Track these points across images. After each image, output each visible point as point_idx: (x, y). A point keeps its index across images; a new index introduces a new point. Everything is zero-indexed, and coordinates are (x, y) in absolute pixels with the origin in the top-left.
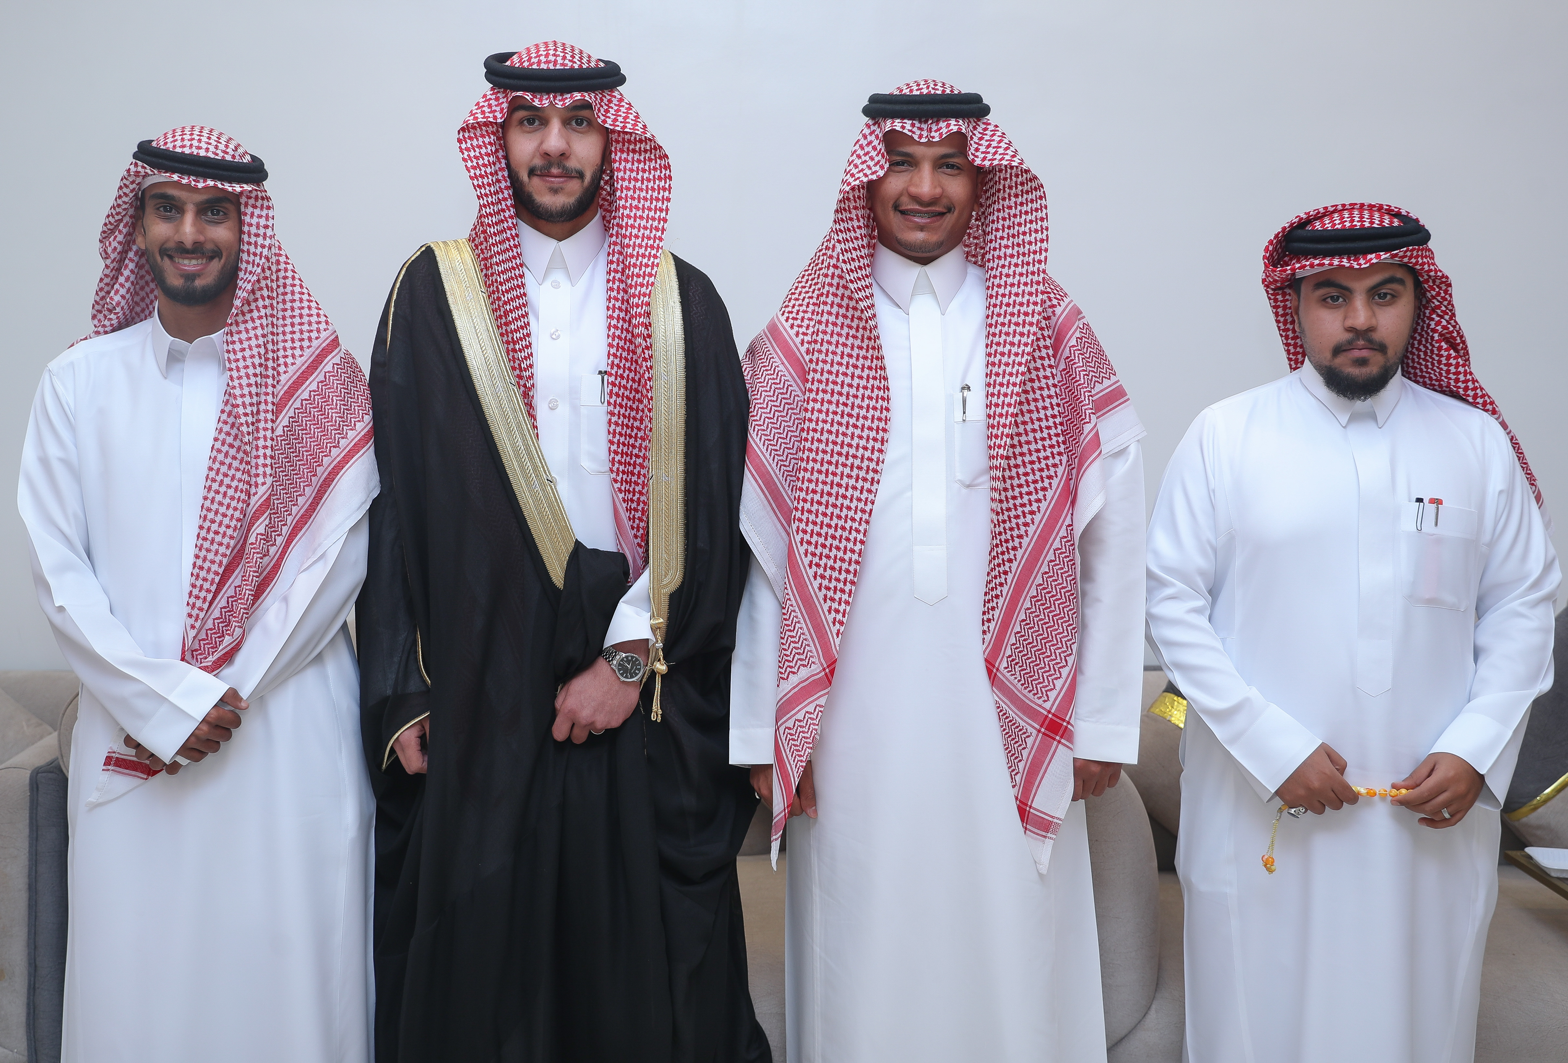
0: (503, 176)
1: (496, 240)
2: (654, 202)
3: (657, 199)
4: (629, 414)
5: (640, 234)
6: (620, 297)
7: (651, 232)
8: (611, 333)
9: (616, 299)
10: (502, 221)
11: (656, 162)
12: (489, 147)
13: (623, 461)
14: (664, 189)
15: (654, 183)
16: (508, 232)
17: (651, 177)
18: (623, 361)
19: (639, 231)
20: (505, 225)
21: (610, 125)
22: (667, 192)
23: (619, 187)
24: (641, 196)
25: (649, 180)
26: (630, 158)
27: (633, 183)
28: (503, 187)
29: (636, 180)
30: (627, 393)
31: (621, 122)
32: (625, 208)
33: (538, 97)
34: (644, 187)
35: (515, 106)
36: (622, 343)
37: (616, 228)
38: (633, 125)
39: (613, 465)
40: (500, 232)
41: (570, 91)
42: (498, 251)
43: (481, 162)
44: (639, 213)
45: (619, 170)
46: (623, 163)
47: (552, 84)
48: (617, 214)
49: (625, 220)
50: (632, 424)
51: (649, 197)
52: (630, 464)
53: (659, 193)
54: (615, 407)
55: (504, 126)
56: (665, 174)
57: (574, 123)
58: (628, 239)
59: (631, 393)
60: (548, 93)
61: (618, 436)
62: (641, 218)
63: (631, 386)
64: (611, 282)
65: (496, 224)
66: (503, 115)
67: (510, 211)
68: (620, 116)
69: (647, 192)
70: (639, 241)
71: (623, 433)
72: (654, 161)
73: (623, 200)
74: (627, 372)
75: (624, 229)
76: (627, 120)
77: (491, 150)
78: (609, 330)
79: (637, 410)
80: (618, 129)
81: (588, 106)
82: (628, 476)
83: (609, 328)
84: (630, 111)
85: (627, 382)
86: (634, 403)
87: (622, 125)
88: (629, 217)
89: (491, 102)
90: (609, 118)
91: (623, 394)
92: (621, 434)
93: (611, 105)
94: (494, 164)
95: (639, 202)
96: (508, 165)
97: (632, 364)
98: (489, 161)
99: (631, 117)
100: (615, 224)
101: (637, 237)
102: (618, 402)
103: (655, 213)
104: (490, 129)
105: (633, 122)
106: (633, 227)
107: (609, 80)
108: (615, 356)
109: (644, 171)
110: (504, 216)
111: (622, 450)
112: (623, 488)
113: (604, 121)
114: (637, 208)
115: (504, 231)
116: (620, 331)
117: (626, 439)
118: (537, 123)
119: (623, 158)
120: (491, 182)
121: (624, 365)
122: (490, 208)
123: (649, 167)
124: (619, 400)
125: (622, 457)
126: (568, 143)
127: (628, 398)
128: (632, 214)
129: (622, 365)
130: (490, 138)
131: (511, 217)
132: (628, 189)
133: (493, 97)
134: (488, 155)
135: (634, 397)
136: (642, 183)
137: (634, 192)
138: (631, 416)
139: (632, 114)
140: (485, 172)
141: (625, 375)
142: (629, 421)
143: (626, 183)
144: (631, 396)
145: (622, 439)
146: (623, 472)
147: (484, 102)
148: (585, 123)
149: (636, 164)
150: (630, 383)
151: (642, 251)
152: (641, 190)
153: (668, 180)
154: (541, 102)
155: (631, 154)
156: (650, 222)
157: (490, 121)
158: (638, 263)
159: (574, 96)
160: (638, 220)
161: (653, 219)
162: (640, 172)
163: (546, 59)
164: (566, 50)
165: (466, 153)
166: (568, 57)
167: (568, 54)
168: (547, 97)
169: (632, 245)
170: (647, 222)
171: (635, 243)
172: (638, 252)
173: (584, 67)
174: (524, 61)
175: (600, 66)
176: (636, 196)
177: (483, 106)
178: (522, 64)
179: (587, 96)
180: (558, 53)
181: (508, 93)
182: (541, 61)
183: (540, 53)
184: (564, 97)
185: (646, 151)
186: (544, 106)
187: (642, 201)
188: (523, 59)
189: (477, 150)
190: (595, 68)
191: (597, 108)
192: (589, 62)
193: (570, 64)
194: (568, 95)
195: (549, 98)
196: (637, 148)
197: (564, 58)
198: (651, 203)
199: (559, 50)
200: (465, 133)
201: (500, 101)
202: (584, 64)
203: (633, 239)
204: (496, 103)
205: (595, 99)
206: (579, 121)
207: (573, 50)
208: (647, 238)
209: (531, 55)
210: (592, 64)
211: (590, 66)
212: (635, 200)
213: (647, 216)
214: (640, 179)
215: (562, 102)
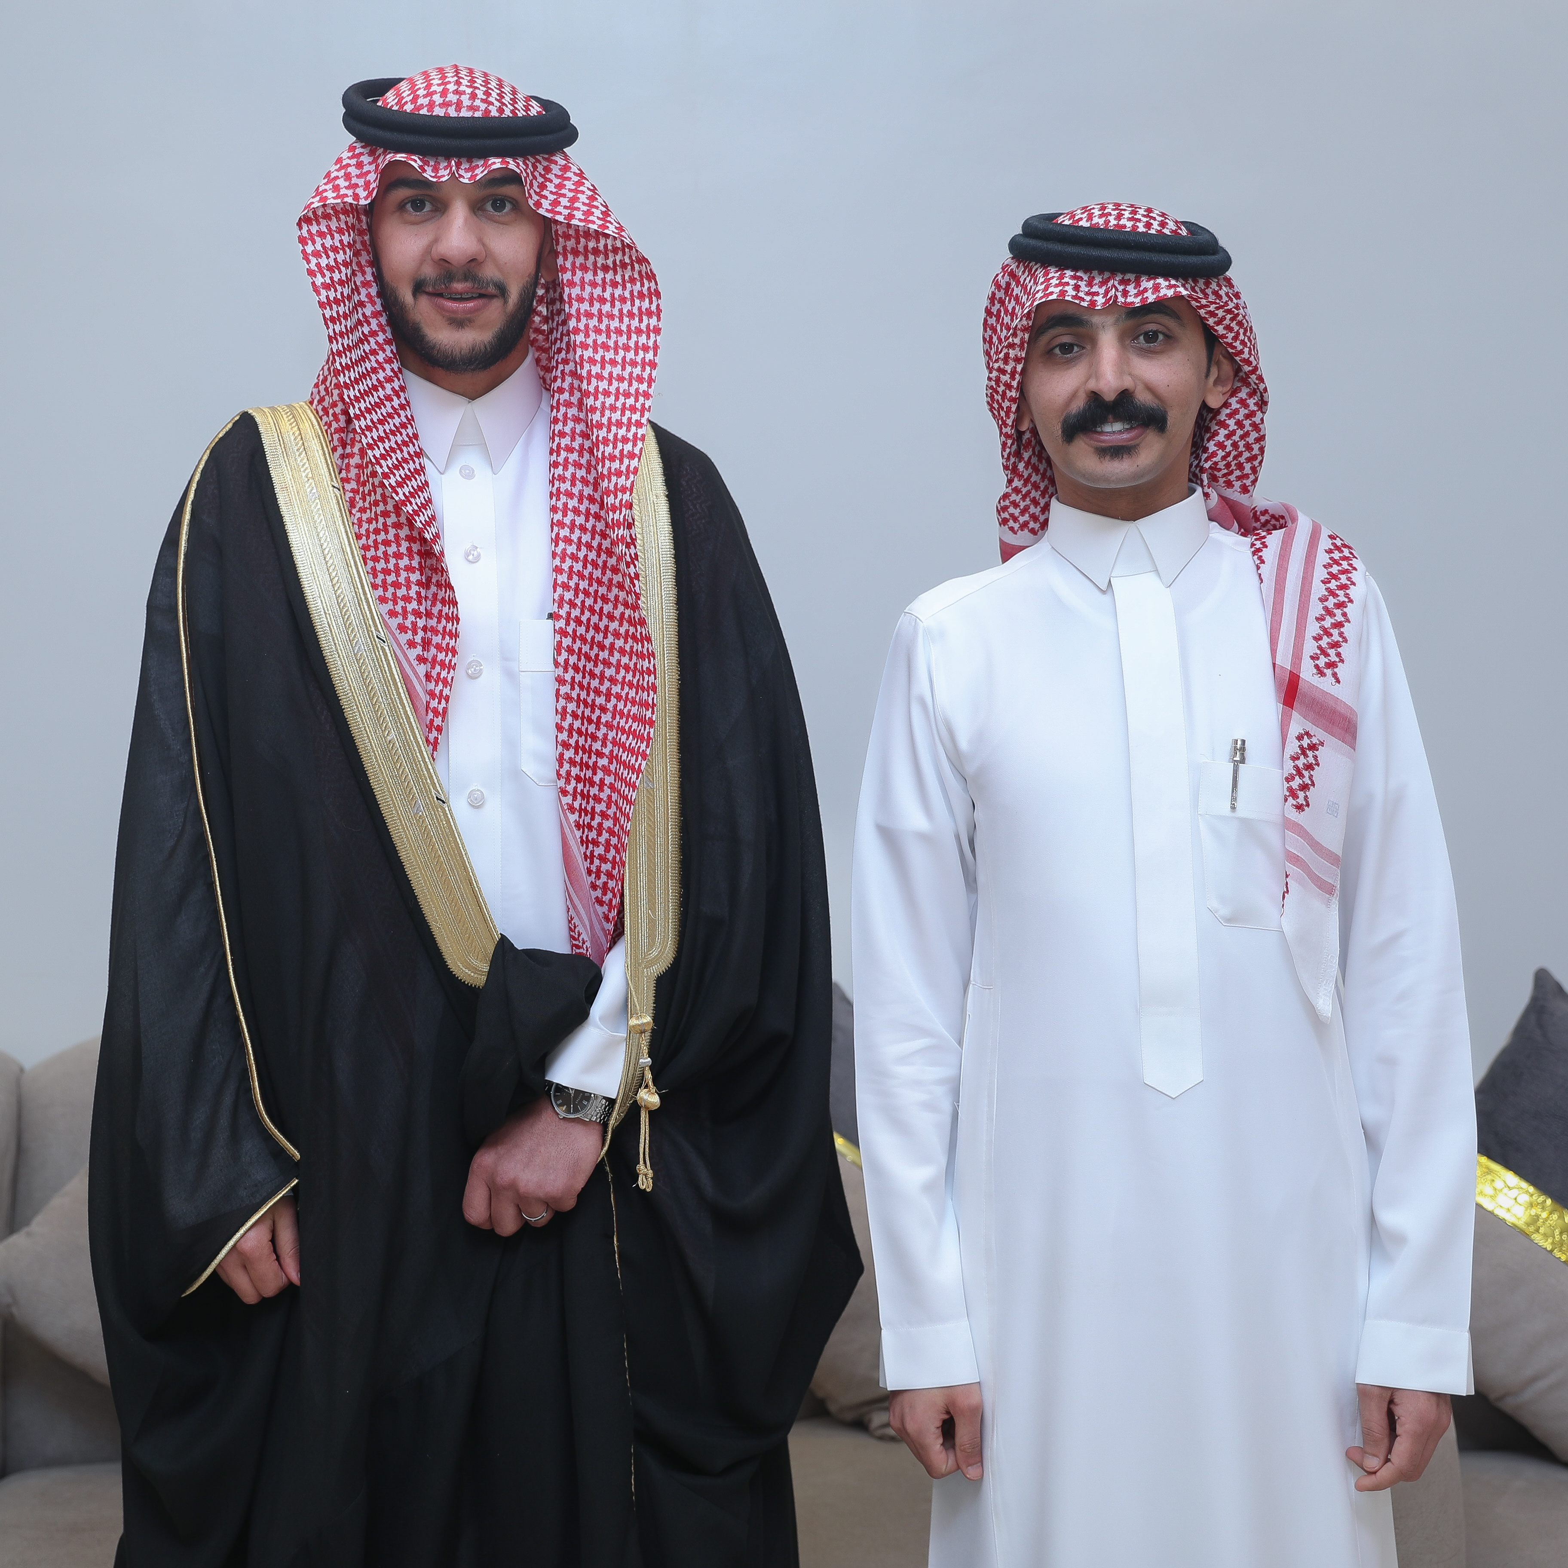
0: (370, 296)
2: (634, 337)
3: (639, 331)
4: (589, 684)
6: (575, 491)
8: (559, 550)
9: (570, 495)
10: (374, 370)
11: (633, 269)
12: (347, 250)
13: (578, 759)
14: (649, 314)
15: (633, 305)
17: (627, 294)
18: (581, 596)
19: (610, 384)
20: (381, 375)
21: (549, 211)
22: (655, 318)
23: (573, 312)
24: (612, 328)
25: (623, 300)
26: (589, 264)
27: (597, 305)
29: (603, 301)
30: (586, 648)
31: (566, 207)
32: (585, 346)
33: (432, 163)
34: (616, 312)
35: (391, 178)
36: (578, 567)
37: (569, 379)
38: (585, 213)
39: (561, 765)
41: (485, 154)
43: (336, 276)
44: (609, 355)
45: (571, 284)
46: (579, 274)
47: (454, 142)
48: (570, 356)
49: (587, 366)
50: (593, 701)
51: (624, 328)
52: (588, 767)
53: (641, 321)
54: (566, 670)
55: (372, 211)
57: (489, 207)
59: (591, 648)
60: (448, 158)
61: (569, 719)
62: (614, 362)
63: (593, 638)
64: (561, 468)
66: (370, 193)
67: (384, 351)
68: (564, 195)
69: (621, 321)
70: (610, 400)
71: (580, 713)
72: (629, 267)
73: (581, 335)
74: (587, 614)
76: (576, 205)
78: (557, 545)
79: (602, 677)
81: (514, 179)
82: (585, 786)
83: (556, 541)
85: (587, 631)
86: (596, 665)
87: (566, 212)
88: (592, 361)
89: (350, 170)
90: (547, 198)
91: (580, 649)
92: (575, 715)
95: (609, 337)
96: (379, 277)
97: (595, 602)
99: (583, 198)
100: (567, 371)
101: (607, 394)
102: (571, 662)
103: (636, 354)
104: (351, 220)
105: (586, 209)
106: (599, 377)
107: (549, 136)
108: (566, 587)
109: (614, 284)
110: (377, 361)
111: (577, 742)
112: (576, 805)
113: (539, 205)
114: (605, 347)
116: (574, 546)
117: (583, 724)
118: (428, 207)
119: (578, 265)
121: (583, 602)
123: (623, 276)
124: (573, 659)
125: (576, 753)
126: (480, 241)
127: (588, 658)
129: (578, 602)
130: (349, 234)
132: (589, 315)
133: (354, 161)
135: (597, 655)
136: (613, 305)
137: (600, 321)
138: (592, 686)
139: (583, 192)
141: (584, 619)
142: (588, 695)
143: (585, 306)
144: (593, 654)
145: (577, 724)
146: (578, 779)
147: (337, 170)
148: (508, 206)
149: (600, 274)
150: (592, 632)
151: (616, 416)
152: (611, 317)
153: (654, 298)
154: (437, 172)
155: (591, 258)
156: (629, 369)
157: (351, 204)
158: (611, 437)
159: (490, 162)
160: (608, 367)
161: (634, 364)
162: (608, 287)
163: (442, 99)
164: (475, 82)
165: (314, 261)
166: (480, 94)
167: (479, 89)
168: (446, 164)
169: (599, 407)
170: (623, 369)
171: (603, 403)
172: (610, 418)
173: (507, 112)
174: (406, 103)
175: (533, 112)
176: (603, 327)
177: (337, 178)
178: (402, 106)
179: (511, 162)
180: (462, 88)
181: (380, 154)
182: (435, 102)
183: (433, 89)
184: (474, 164)
185: (615, 250)
186: (441, 180)
187: (613, 336)
188: (403, 98)
189: (331, 254)
190: (524, 113)
191: (528, 182)
192: (514, 101)
193: (483, 106)
194: (481, 162)
195: (449, 166)
196: (601, 246)
197: (473, 96)
198: (629, 338)
199: (465, 82)
200: (312, 224)
201: (366, 169)
202: (507, 106)
203: (601, 397)
204: (358, 172)
205: (525, 167)
206: (499, 203)
207: (486, 82)
208: (623, 395)
209: (417, 93)
210: (520, 105)
211: (516, 108)
212: (600, 334)
213: (622, 359)
214: (609, 299)
215: (470, 174)
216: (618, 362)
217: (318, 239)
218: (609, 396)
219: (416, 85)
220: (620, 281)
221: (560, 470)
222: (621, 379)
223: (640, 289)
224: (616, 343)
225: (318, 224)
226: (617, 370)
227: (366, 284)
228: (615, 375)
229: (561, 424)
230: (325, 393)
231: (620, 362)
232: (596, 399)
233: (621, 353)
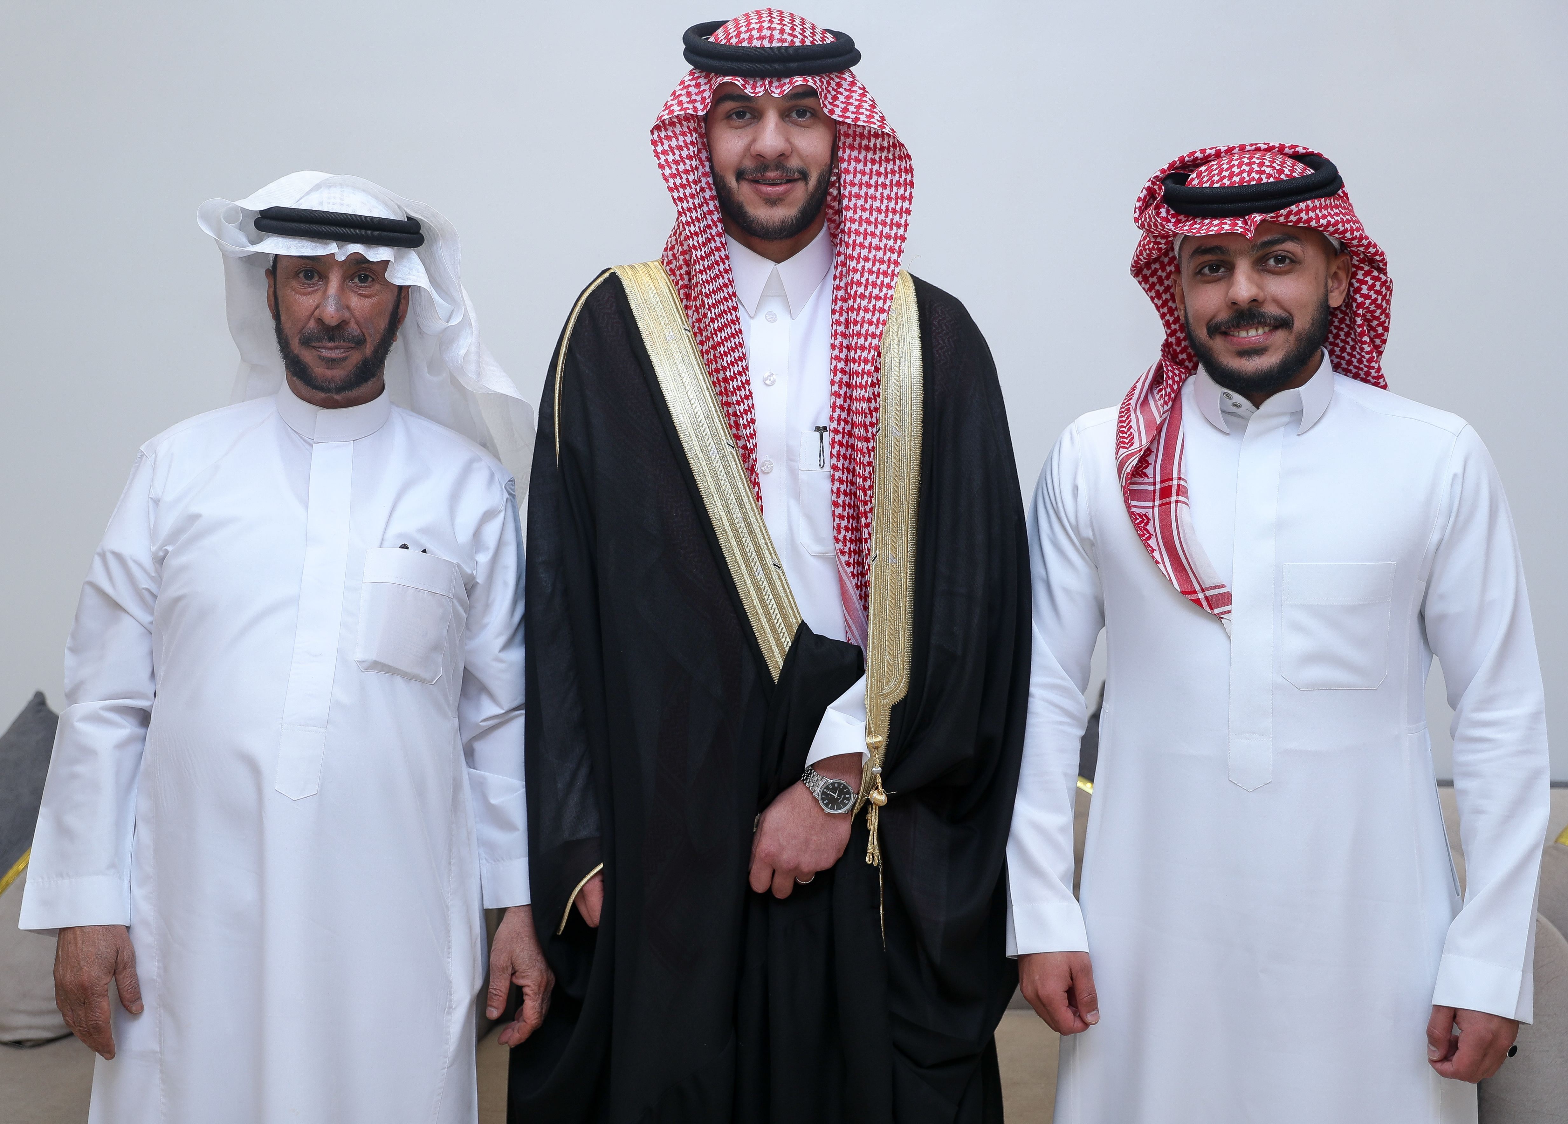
0: (707, 183)
1: (704, 266)
2: (890, 215)
3: (894, 211)
5: (871, 256)
7: (885, 254)
9: (844, 336)
10: (709, 240)
11: (894, 164)
12: (691, 147)
14: (904, 198)
15: (891, 191)
16: (716, 253)
17: (888, 182)
19: (870, 252)
20: (713, 245)
21: (839, 116)
22: (907, 202)
24: (874, 207)
25: (884, 186)
26: (861, 157)
27: (864, 189)
28: (707, 197)
29: (869, 185)
31: (853, 113)
32: (853, 220)
33: (751, 83)
34: (878, 195)
35: (721, 95)
38: (868, 117)
40: (708, 255)
41: (790, 74)
42: (707, 280)
43: (681, 167)
44: (871, 229)
45: (847, 172)
46: (853, 164)
47: (767, 66)
49: (853, 236)
51: (883, 208)
53: (896, 203)
55: (708, 120)
56: (905, 179)
57: (794, 115)
58: (855, 261)
60: (763, 78)
62: (873, 235)
65: (704, 244)
66: (705, 107)
68: (851, 104)
69: (882, 202)
70: (869, 265)
72: (892, 162)
73: (851, 211)
75: (851, 248)
76: (861, 110)
77: (694, 151)
80: (849, 121)
81: (812, 93)
84: (864, 99)
87: (853, 116)
88: (857, 233)
89: (690, 89)
90: (838, 106)
93: (841, 90)
94: (697, 169)
95: (871, 214)
96: (713, 169)
98: (691, 165)
99: (866, 106)
101: (866, 259)
103: (891, 229)
104: (692, 125)
105: (868, 113)
106: (862, 246)
107: (839, 59)
109: (879, 174)
110: (711, 234)
113: (832, 112)
114: (868, 222)
115: (712, 252)
116: (847, 376)
118: (748, 116)
119: (853, 157)
120: (694, 192)
122: (695, 226)
123: (886, 169)
126: (787, 140)
128: (862, 230)
130: (692, 136)
131: (719, 235)
132: (858, 196)
133: (693, 83)
134: (690, 158)
136: (876, 190)
139: (866, 102)
140: (687, 180)
143: (855, 190)
147: (681, 90)
148: (808, 114)
149: (869, 165)
151: (872, 278)
152: (874, 198)
153: (909, 187)
154: (755, 89)
155: (863, 152)
156: (884, 240)
157: (691, 114)
158: (867, 294)
159: (794, 81)
160: (869, 238)
161: (888, 237)
162: (873, 175)
163: (759, 34)
164: (784, 20)
165: (663, 158)
166: (787, 29)
167: (787, 25)
168: (761, 83)
169: (860, 269)
170: (881, 240)
171: (863, 267)
172: (867, 279)
173: (808, 43)
174: (732, 37)
175: (828, 41)
176: (867, 206)
177: (680, 95)
178: (729, 40)
179: (810, 80)
180: (774, 25)
181: (713, 77)
182: (753, 36)
183: (752, 26)
184: (782, 82)
185: (882, 149)
186: (758, 95)
187: (875, 213)
188: (730, 34)
189: (677, 152)
190: (821, 43)
191: (823, 95)
192: (813, 34)
193: (789, 39)
194: (787, 80)
195: (764, 84)
196: (871, 145)
197: (782, 31)
198: (886, 216)
199: (776, 21)
200: (661, 131)
201: (702, 88)
202: (807, 38)
203: (862, 262)
204: (696, 90)
205: (820, 84)
206: (801, 114)
207: (792, 20)
208: (879, 262)
209: (740, 30)
210: (818, 37)
211: (815, 40)
212: (865, 212)
213: (880, 232)
214: (874, 185)
215: (780, 90)
216: (876, 234)
217: (666, 142)
218: (868, 262)
219: (740, 24)
220: (883, 172)
221: (837, 316)
222: (878, 248)
223: (898, 179)
224: (876, 219)
225: (666, 130)
226: (875, 241)
227: (705, 175)
228: (873, 245)
229: (838, 280)
230: (672, 258)
231: (878, 234)
232: (858, 262)
233: (880, 227)
